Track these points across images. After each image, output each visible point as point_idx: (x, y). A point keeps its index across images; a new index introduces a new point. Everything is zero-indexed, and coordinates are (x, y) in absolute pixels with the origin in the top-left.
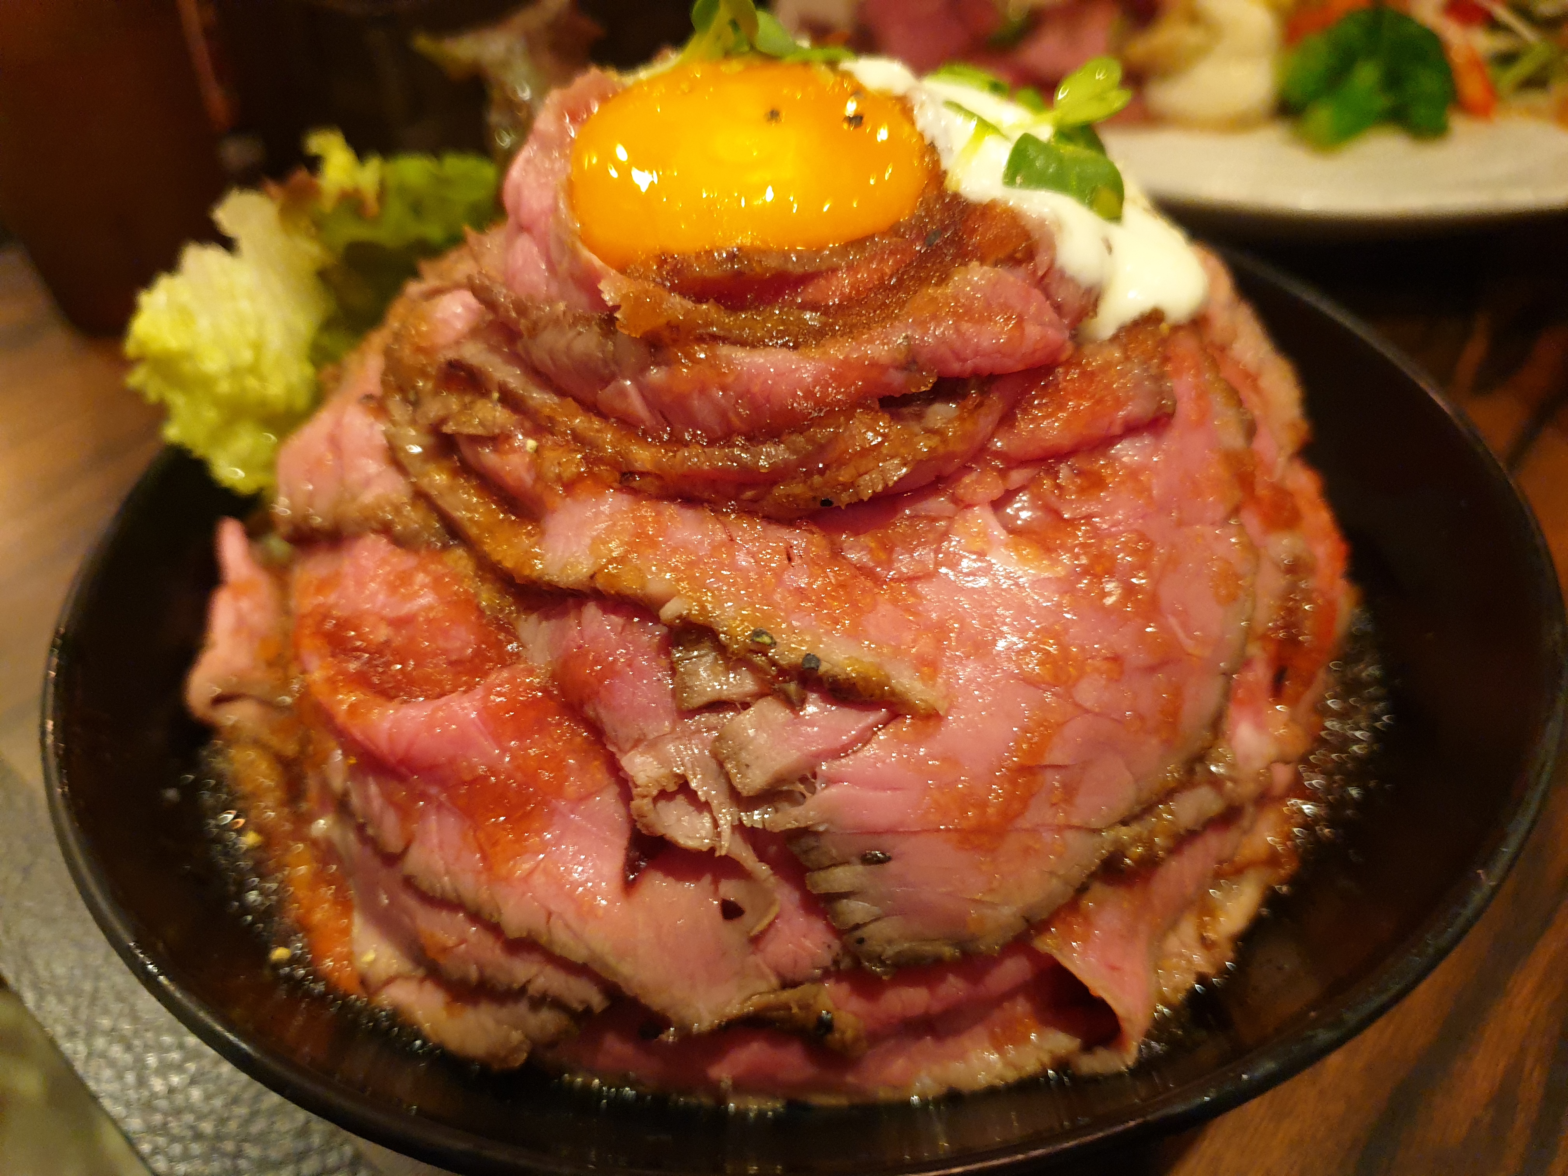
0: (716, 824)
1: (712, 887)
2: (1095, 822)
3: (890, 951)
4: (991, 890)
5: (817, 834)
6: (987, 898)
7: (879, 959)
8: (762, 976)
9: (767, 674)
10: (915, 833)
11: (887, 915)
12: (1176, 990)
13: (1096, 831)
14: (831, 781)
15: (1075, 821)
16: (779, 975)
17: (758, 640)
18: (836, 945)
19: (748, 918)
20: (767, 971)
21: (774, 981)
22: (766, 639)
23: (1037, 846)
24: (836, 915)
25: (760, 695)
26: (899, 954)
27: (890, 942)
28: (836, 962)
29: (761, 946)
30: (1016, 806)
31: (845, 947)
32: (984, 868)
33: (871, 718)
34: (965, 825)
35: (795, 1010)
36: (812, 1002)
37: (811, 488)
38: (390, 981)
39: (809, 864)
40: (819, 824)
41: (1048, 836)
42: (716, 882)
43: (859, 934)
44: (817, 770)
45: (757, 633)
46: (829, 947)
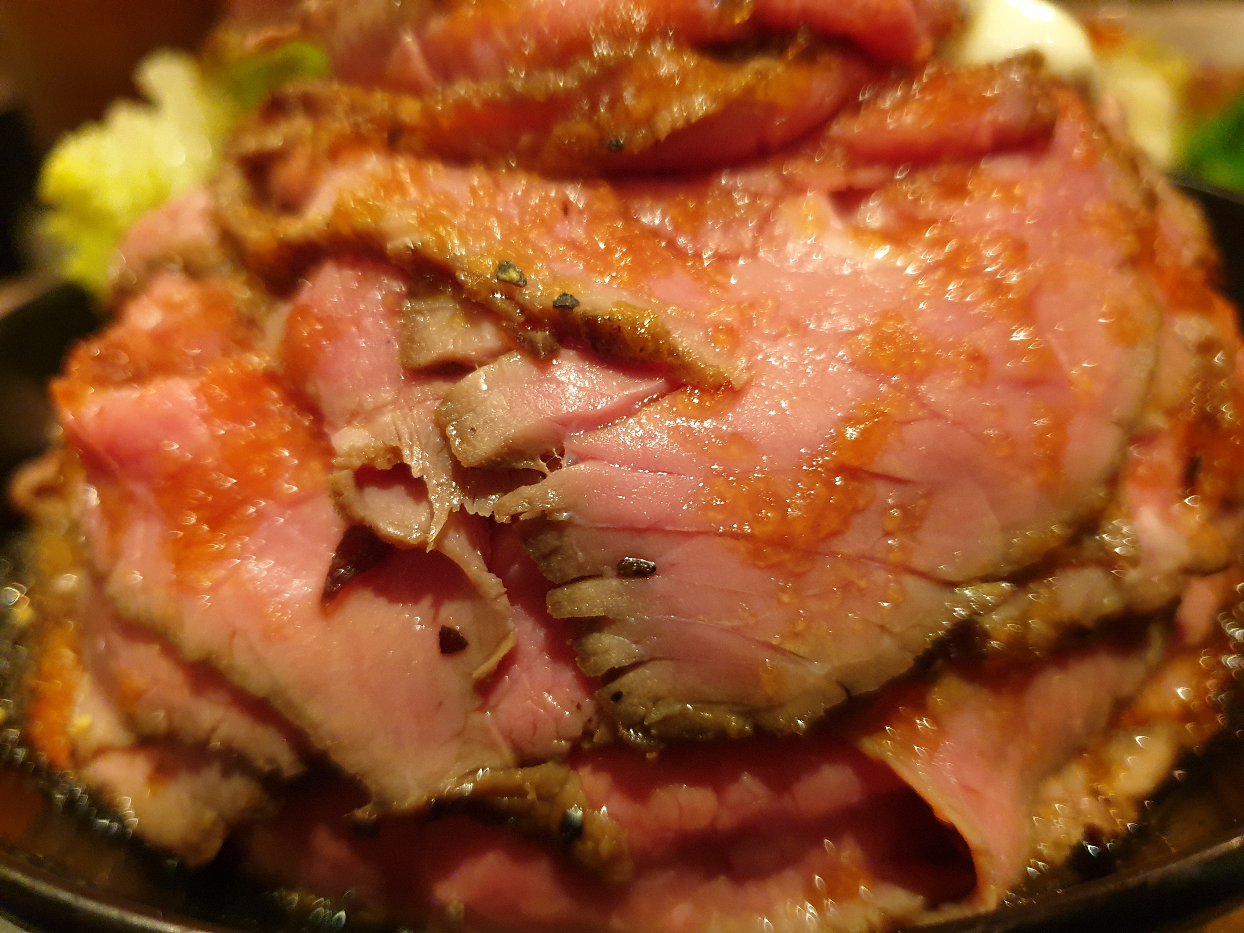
0: (432, 514)
1: (431, 613)
2: (944, 569)
3: (656, 714)
4: (797, 635)
5: (560, 527)
6: (789, 646)
7: (640, 725)
8: (492, 746)
9: (510, 319)
10: (689, 535)
11: (652, 659)
12: (1057, 844)
13: (950, 585)
14: (581, 458)
15: (919, 562)
16: (516, 748)
17: (504, 276)
18: (588, 704)
19: (473, 652)
20: (498, 737)
21: (507, 755)
22: (513, 275)
23: (862, 583)
24: (586, 656)
25: (505, 350)
26: (666, 720)
27: (656, 700)
28: (588, 734)
29: (493, 700)
30: (832, 522)
31: (599, 710)
32: (786, 598)
33: (642, 386)
34: (759, 530)
35: (532, 796)
36: (556, 790)
37: (597, 125)
38: (101, 751)
39: (550, 577)
40: (560, 510)
41: (881, 576)
42: (437, 605)
43: (615, 686)
44: (566, 444)
45: (503, 267)
46: (579, 707)
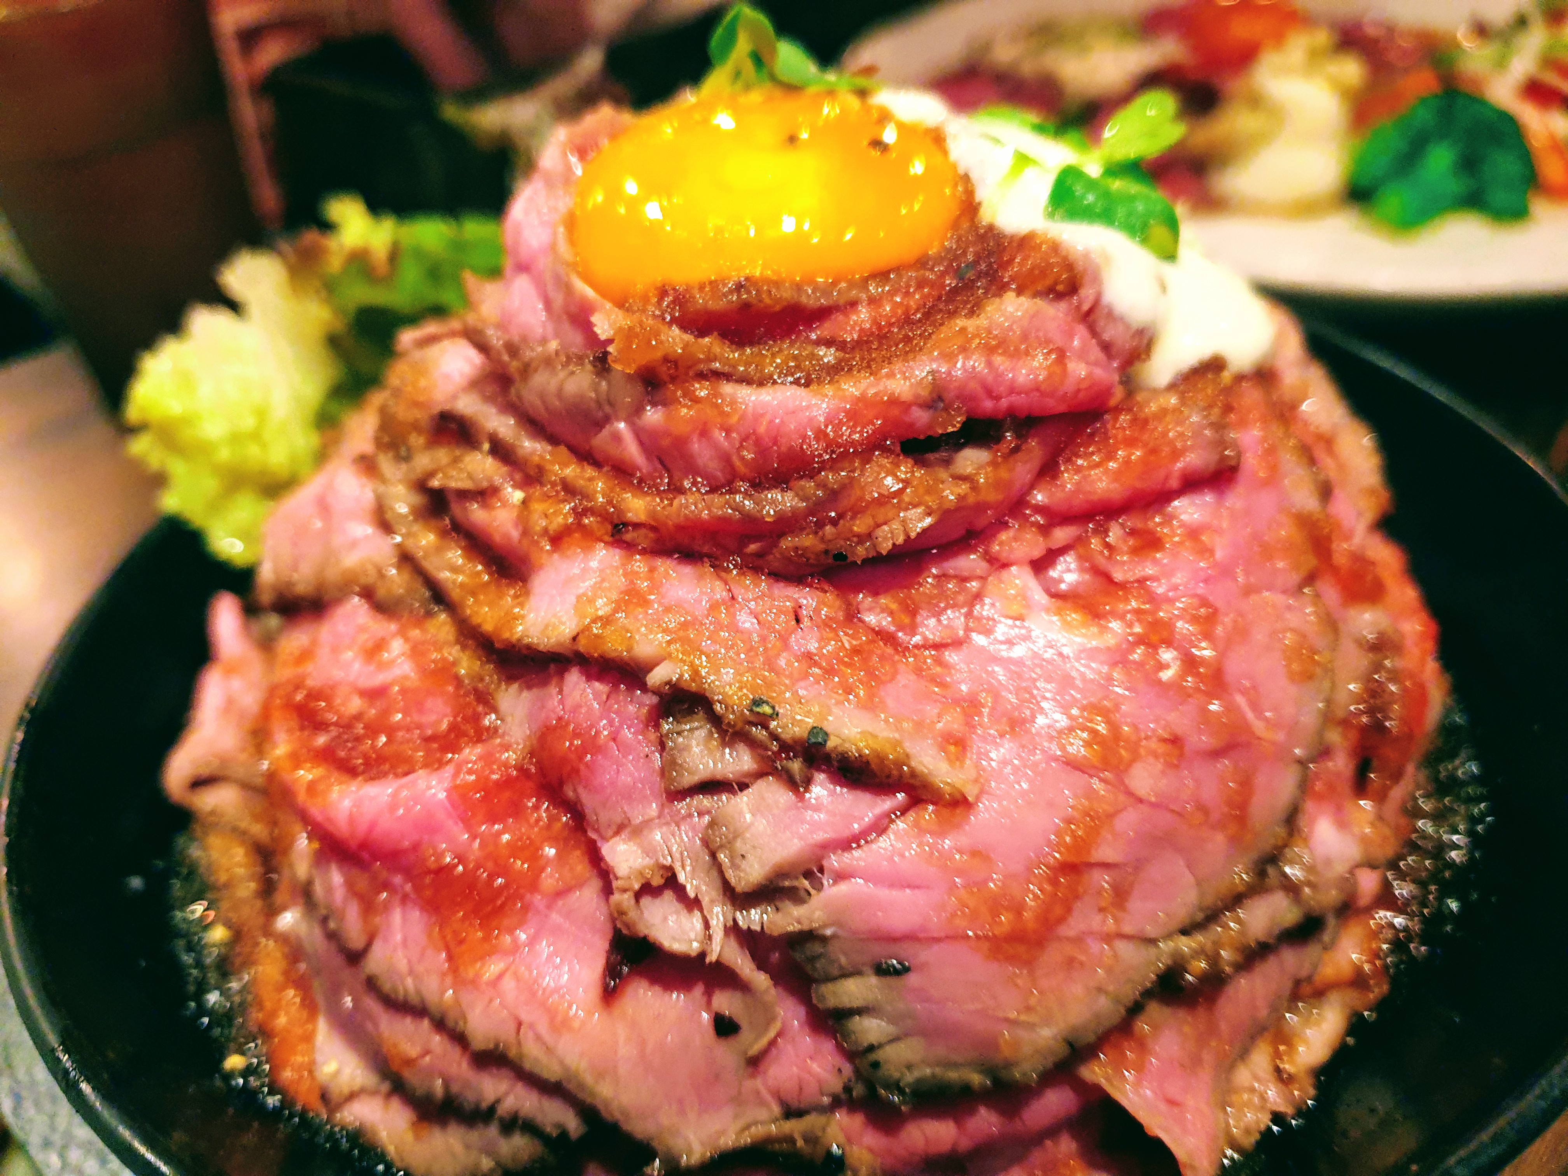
0: (707, 925)
1: (705, 999)
2: (1150, 931)
3: (909, 1078)
4: (1029, 1009)
5: (824, 940)
6: (1023, 1017)
7: (896, 1086)
8: (762, 1103)
9: (767, 749)
10: (937, 940)
11: (907, 1035)
12: (1247, 1131)
13: (1152, 942)
14: (840, 876)
15: (1128, 929)
16: (783, 1103)
17: (758, 710)
18: (848, 1069)
19: (746, 1035)
20: (768, 1097)
21: (776, 1109)
22: (767, 709)
23: (1083, 958)
24: (846, 1036)
25: (760, 775)
26: (919, 1081)
27: (909, 1067)
28: (847, 1089)
29: (762, 1068)
30: (1058, 910)
31: (857, 1072)
32: (1020, 982)
33: (886, 804)
34: (998, 931)
35: (800, 1143)
36: (820, 1134)
37: (822, 539)
38: (352, 1096)
39: (816, 975)
40: (825, 926)
41: (1096, 947)
42: (709, 994)
43: (873, 1057)
44: (825, 863)
45: (757, 702)
46: (840, 1070)
